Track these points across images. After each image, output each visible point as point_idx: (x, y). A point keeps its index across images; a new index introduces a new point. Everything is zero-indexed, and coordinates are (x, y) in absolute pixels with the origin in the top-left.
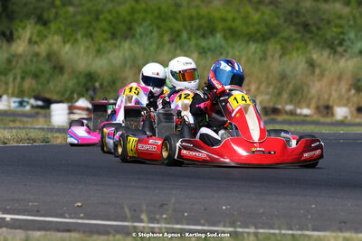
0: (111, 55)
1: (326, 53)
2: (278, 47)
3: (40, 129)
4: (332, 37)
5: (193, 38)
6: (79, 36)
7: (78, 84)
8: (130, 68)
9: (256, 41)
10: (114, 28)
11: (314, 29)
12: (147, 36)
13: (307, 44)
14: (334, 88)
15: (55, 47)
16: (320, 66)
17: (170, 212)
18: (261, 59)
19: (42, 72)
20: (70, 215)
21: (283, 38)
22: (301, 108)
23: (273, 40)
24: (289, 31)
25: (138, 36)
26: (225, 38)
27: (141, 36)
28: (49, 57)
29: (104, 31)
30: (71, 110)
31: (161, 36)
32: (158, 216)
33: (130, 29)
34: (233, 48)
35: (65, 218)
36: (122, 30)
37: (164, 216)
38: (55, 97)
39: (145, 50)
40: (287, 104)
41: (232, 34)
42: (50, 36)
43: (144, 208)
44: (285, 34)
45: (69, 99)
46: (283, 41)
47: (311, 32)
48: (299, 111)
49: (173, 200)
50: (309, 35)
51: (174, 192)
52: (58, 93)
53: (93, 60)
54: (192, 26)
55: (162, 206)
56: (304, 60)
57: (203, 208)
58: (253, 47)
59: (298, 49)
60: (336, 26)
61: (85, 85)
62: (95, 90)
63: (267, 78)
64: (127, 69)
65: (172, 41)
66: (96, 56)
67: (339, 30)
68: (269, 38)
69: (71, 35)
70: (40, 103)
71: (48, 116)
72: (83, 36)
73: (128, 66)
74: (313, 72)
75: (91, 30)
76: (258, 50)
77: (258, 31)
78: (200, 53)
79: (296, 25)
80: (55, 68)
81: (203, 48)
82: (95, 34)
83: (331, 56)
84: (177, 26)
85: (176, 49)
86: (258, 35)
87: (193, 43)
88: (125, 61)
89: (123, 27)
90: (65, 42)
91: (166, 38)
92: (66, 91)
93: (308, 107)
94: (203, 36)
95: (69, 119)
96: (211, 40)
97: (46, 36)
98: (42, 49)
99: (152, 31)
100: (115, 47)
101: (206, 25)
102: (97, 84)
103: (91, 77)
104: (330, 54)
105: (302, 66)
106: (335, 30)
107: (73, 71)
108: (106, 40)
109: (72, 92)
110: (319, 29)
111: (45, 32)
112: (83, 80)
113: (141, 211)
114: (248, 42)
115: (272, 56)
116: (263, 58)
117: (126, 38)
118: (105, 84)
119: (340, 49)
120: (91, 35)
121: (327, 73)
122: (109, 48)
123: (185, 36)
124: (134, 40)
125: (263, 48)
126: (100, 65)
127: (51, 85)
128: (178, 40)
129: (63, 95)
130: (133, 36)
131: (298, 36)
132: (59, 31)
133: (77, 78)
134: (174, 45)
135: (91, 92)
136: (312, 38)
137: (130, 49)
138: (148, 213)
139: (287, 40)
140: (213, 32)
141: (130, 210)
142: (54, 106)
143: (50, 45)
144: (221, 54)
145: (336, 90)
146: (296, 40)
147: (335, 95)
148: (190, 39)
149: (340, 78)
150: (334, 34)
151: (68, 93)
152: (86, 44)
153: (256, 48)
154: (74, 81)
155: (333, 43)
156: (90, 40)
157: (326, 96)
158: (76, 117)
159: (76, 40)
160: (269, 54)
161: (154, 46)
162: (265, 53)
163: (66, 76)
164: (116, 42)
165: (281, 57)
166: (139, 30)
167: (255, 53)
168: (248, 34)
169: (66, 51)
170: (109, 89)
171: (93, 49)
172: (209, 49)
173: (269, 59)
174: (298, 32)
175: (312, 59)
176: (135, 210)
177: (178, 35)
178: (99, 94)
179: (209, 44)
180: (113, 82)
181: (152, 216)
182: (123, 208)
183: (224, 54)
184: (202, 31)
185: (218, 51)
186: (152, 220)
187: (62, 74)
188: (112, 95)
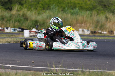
0: (43, 15)
2: (96, 12)
3: (20, 38)
5: (69, 9)
6: (33, 9)
7: (32, 24)
9: (89, 10)
10: (44, 6)
12: (54, 9)
13: (105, 11)
14: (114, 25)
15: (25, 12)
16: (109, 18)
17: (62, 64)
18: (90, 16)
19: (21, 20)
20: (30, 65)
21: (98, 9)
22: (103, 31)
23: (94, 10)
24: (100, 7)
25: (51, 9)
26: (79, 9)
27: (52, 8)
28: (23, 15)
29: (40, 7)
30: (30, 32)
31: (59, 9)
32: (58, 66)
33: (49, 6)
34: (82, 13)
35: (29, 66)
36: (46, 7)
37: (60, 66)
38: (25, 28)
39: (54, 13)
40: (99, 30)
41: (81, 8)
42: (24, 9)
43: (54, 63)
44: (98, 8)
45: (29, 29)
46: (98, 10)
47: (106, 7)
48: (103, 32)
49: (63, 61)
50: (105, 9)
51: (63, 58)
52: (26, 27)
53: (37, 17)
54: (68, 5)
55: (59, 62)
56: (104, 16)
57: (72, 63)
58: (88, 12)
59: (102, 13)
60: (114, 6)
62: (38, 26)
63: (93, 22)
65: (62, 10)
66: (38, 15)
68: (93, 9)
69: (30, 8)
70: (20, 30)
71: (23, 34)
73: (48, 18)
74: (107, 20)
75: (36, 7)
76: (90, 13)
77: (89, 7)
78: (71, 14)
80: (25, 19)
81: (72, 13)
82: (38, 8)
83: (113, 15)
84: (64, 6)
85: (63, 13)
86: (90, 9)
87: (69, 11)
88: (47, 16)
90: (28, 11)
91: (60, 10)
92: (28, 26)
93: (106, 31)
94: (72, 9)
95: (30, 35)
96: (75, 10)
97: (22, 9)
98: (21, 13)
99: (56, 7)
100: (44, 12)
101: (73, 5)
102: (39, 24)
103: (36, 22)
105: (104, 18)
107: (31, 20)
108: (41, 10)
109: (30, 27)
110: (109, 6)
111: (22, 7)
112: (34, 23)
113: (53, 64)
114: (87, 11)
115: (94, 15)
116: (91, 16)
117: (48, 9)
118: (41, 24)
120: (36, 9)
122: (42, 13)
123: (66, 8)
125: (91, 12)
126: (40, 18)
127: (24, 24)
128: (64, 10)
129: (28, 27)
131: (102, 9)
132: (26, 7)
133: (32, 22)
134: (63, 11)
135: (37, 27)
136: (107, 10)
137: (49, 13)
138: (55, 65)
139: (99, 10)
140: (75, 7)
141: (49, 64)
142: (25, 31)
143: (24, 12)
144: (78, 14)
146: (101, 10)
147: (114, 27)
148: (68, 10)
150: (114, 8)
152: (35, 11)
153: (89, 13)
154: (31, 23)
155: (113, 11)
156: (36, 10)
158: (32, 34)
159: (32, 10)
161: (57, 12)
162: (92, 14)
163: (28, 21)
164: (44, 11)
165: (97, 15)
166: (52, 7)
167: (88, 14)
168: (86, 8)
169: (29, 14)
170: (42, 25)
171: (37, 13)
172: (74, 13)
173: (93, 16)
174: (102, 7)
175: (107, 16)
176: (51, 64)
177: (64, 8)
178: (39, 27)
179: (74, 11)
180: (44, 23)
181: (56, 65)
182: (47, 63)
183: (79, 15)
184: (72, 7)
185: (77, 14)
186: (56, 67)
187: (27, 21)
188: (43, 27)
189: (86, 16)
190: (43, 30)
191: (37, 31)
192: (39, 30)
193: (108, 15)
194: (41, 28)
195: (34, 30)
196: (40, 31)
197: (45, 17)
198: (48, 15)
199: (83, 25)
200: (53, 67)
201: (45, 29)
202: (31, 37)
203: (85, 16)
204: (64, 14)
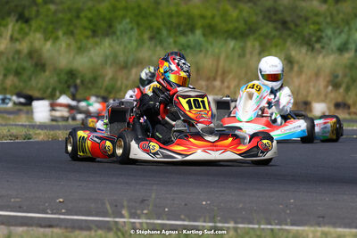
0: (92, 52)
1: (304, 50)
2: (257, 44)
3: (22, 125)
4: (310, 34)
6: (60, 33)
7: (60, 81)
8: (111, 65)
9: (235, 38)
10: (95, 25)
11: (292, 26)
12: (126, 33)
13: (285, 41)
14: (312, 84)
15: (37, 44)
16: (298, 62)
17: (150, 208)
18: (240, 56)
19: (24, 69)
20: (52, 210)
21: (261, 35)
23: (251, 38)
24: (268, 28)
25: (118, 33)
26: (204, 35)
27: (121, 32)
28: (31, 54)
29: (85, 28)
30: (53, 107)
31: (141, 34)
32: (139, 212)
33: (110, 26)
34: (212, 44)
35: (47, 213)
36: (102, 28)
37: (145, 212)
38: (36, 94)
39: (125, 47)
41: (211, 31)
42: (32, 34)
43: (125, 203)
44: (263, 31)
45: (51, 96)
46: (262, 38)
47: (289, 29)
49: (153, 196)
50: (286, 32)
51: (155, 187)
52: (40, 90)
53: (74, 58)
54: (171, 23)
55: (143, 201)
57: (183, 203)
58: (232, 43)
59: (276, 46)
60: (314, 23)
61: (66, 82)
62: (76, 87)
64: (108, 67)
65: (151, 38)
66: (77, 53)
67: (317, 27)
68: (247, 36)
69: (52, 32)
70: (22, 100)
71: (30, 113)
72: (64, 34)
73: (109, 63)
74: (292, 69)
75: (71, 28)
76: (237, 47)
77: (236, 29)
79: (274, 22)
80: (36, 65)
81: (183, 45)
82: (76, 31)
83: (309, 53)
84: (157, 23)
85: (156, 46)
86: (237, 33)
88: (106, 57)
89: (103, 25)
90: (46, 40)
91: (146, 36)
92: (47, 88)
94: (183, 33)
95: (51, 116)
96: (191, 37)
97: (26, 34)
98: (24, 47)
99: (132, 29)
100: (97, 44)
101: (185, 22)
102: (78, 81)
103: (72, 74)
104: (307, 51)
106: (312, 27)
107: (55, 69)
108: (87, 37)
109: (54, 90)
110: (296, 25)
111: (27, 30)
112: (64, 77)
113: (123, 207)
114: (226, 39)
115: (251, 53)
116: (242, 55)
117: (106, 35)
118: (87, 80)
119: (318, 46)
120: (72, 33)
121: (305, 69)
122: (89, 46)
123: (165, 32)
124: (115, 38)
125: (242, 44)
126: (81, 63)
127: (33, 82)
128: (158, 36)
129: (45, 92)
130: (114, 33)
131: (274, 33)
132: (40, 29)
133: (58, 75)
134: (153, 42)
135: (72, 89)
136: (290, 36)
137: (110, 45)
138: (129, 208)
139: (266, 36)
140: (192, 29)
141: (111, 206)
142: (36, 104)
143: (32, 43)
144: (201, 51)
145: (314, 87)
146: (274, 37)
147: (313, 91)
149: (317, 75)
150: (311, 31)
151: (50, 90)
152: (68, 42)
153: (235, 45)
154: (56, 79)
155: (310, 40)
156: (72, 39)
157: (305, 93)
158: (57, 114)
159: (57, 39)
160: (248, 50)
161: (134, 43)
162: (243, 49)
163: (47, 73)
164: (97, 40)
166: (119, 27)
167: (233, 49)
168: (227, 32)
169: (47, 48)
170: (90, 85)
171: (74, 47)
172: (189, 46)
173: (248, 56)
174: (276, 29)
175: (290, 56)
176: (116, 206)
177: (158, 32)
178: (81, 90)
179: (189, 41)
180: (94, 80)
181: (133, 211)
182: (104, 204)
183: (204, 51)
184: (182, 28)
185: (198, 48)
186: (133, 215)
187: (44, 71)
188: (93, 91)
189: (227, 57)
190: (93, 99)
191: (73, 103)
192: (79, 101)
193: (293, 53)
194: (87, 95)
195: (64, 100)
196: (83, 104)
197: (98, 60)
198: (108, 52)
199: (217, 83)
200: (122, 216)
201: (97, 96)
202: (54, 123)
203: (223, 56)
204: (158, 48)
